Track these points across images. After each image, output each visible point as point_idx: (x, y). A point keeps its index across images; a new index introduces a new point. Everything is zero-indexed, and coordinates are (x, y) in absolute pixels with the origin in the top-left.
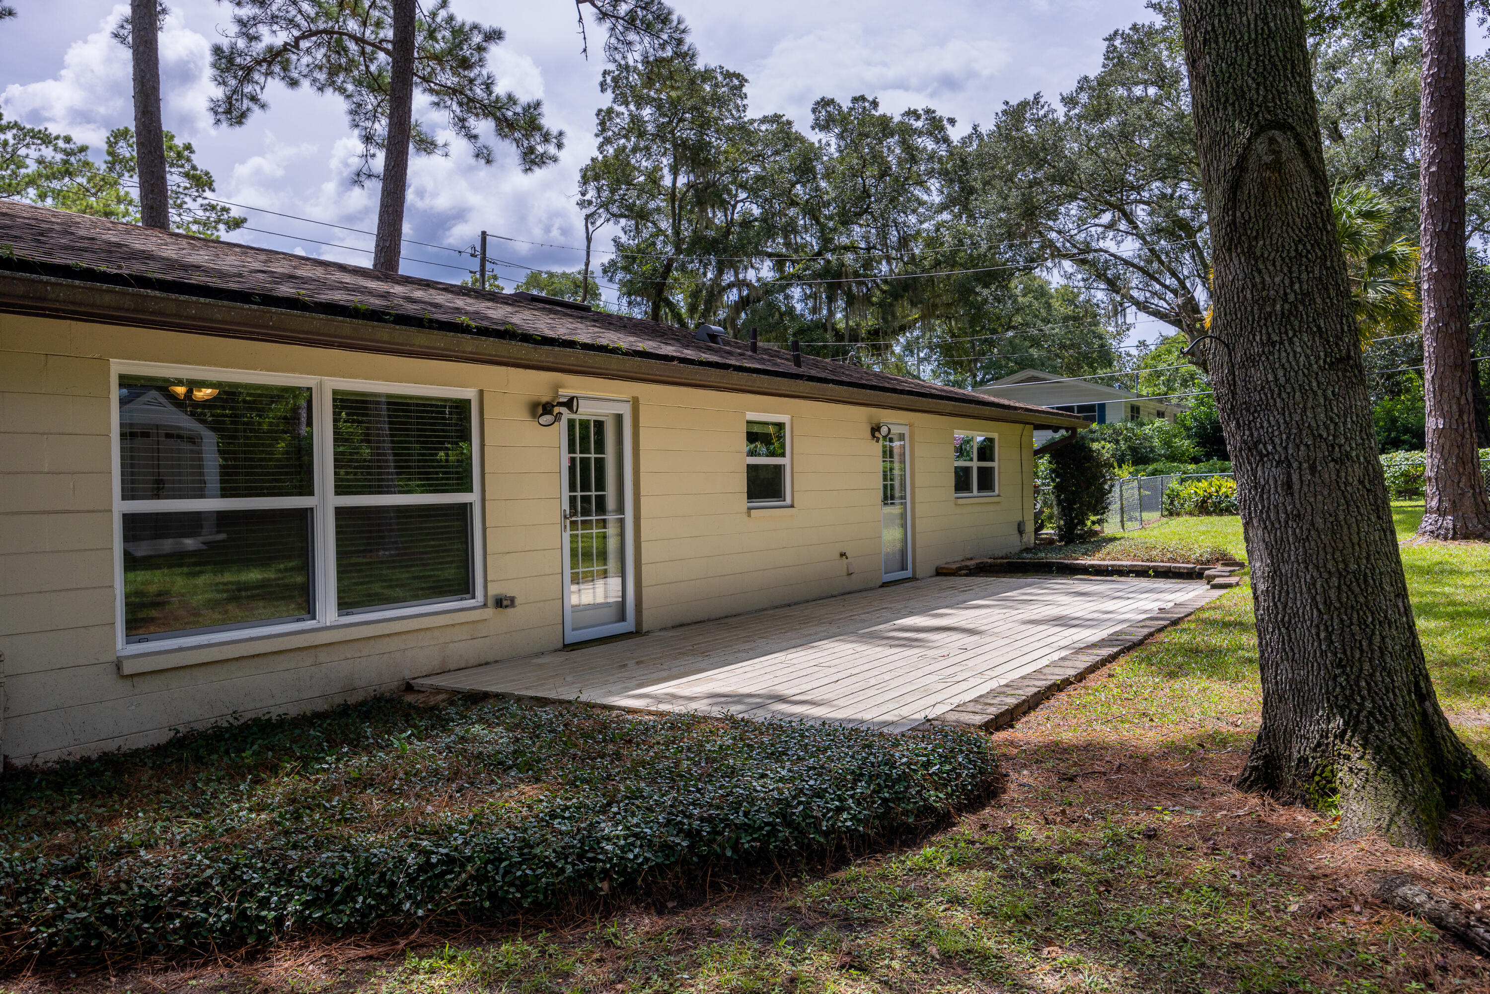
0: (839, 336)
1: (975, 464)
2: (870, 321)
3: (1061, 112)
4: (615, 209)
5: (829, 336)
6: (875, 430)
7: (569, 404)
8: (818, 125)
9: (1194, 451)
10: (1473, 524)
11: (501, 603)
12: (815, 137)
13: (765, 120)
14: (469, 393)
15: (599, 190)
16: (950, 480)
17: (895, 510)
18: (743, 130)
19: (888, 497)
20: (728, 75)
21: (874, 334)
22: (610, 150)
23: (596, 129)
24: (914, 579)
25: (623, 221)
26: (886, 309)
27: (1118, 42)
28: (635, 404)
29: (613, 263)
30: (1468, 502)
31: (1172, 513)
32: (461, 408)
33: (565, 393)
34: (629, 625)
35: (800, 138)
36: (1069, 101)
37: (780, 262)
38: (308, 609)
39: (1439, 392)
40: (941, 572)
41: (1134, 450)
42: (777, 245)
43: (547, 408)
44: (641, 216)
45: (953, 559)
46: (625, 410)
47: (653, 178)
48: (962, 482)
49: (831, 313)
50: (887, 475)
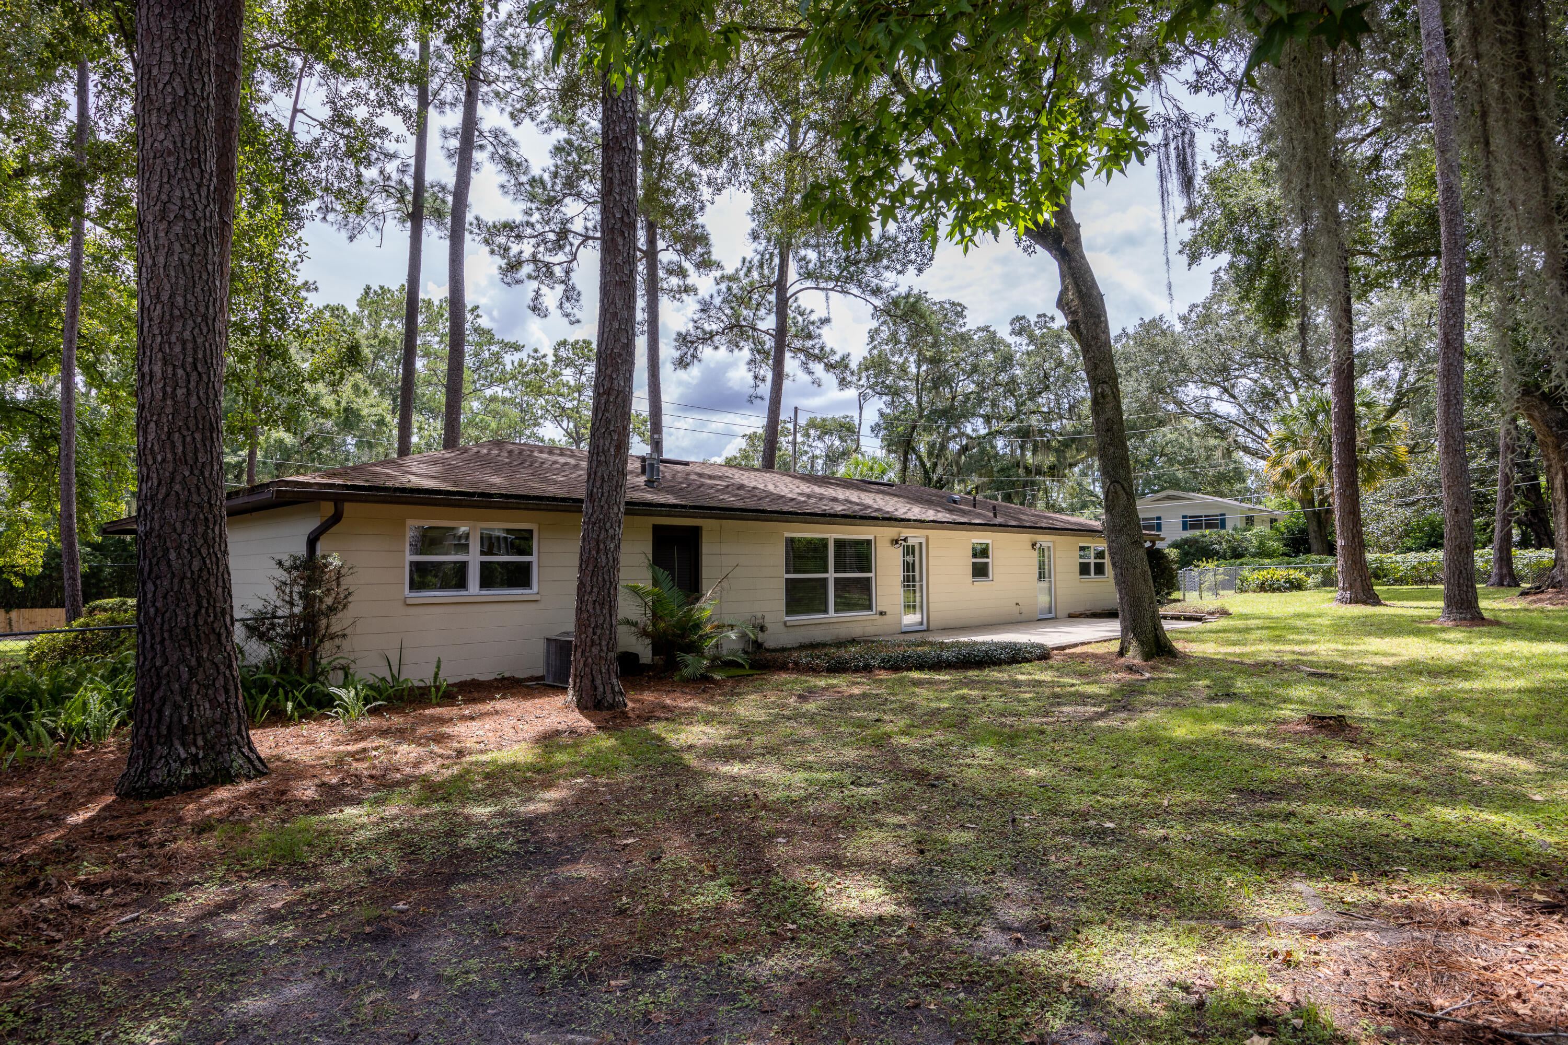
0: (1028, 470)
1: (1092, 561)
2: (1051, 459)
3: (1178, 327)
4: (878, 389)
5: (1021, 471)
6: (1034, 545)
7: (905, 540)
8: (1013, 333)
9: (1283, 549)
10: (1361, 595)
11: (881, 613)
12: (1011, 340)
13: (979, 329)
14: (871, 537)
15: (868, 377)
16: (1077, 569)
17: (1044, 585)
18: (964, 338)
19: (1041, 576)
20: (953, 304)
21: (1052, 468)
22: (875, 352)
23: (867, 340)
24: (1055, 618)
25: (885, 398)
26: (1059, 453)
27: (1222, 274)
28: (927, 538)
29: (877, 425)
30: (1358, 584)
31: (1242, 590)
32: (869, 542)
33: (903, 536)
34: (924, 627)
35: (1002, 341)
36: (1184, 319)
37: (987, 419)
38: (826, 611)
39: (1343, 525)
40: (1071, 616)
41: (1234, 550)
42: (986, 409)
43: (896, 542)
44: (895, 392)
45: (1080, 609)
46: (923, 541)
47: (903, 369)
48: (1084, 569)
49: (1023, 454)
50: (1041, 565)
